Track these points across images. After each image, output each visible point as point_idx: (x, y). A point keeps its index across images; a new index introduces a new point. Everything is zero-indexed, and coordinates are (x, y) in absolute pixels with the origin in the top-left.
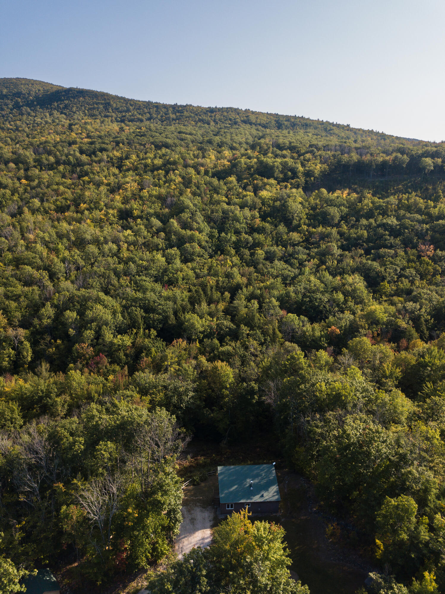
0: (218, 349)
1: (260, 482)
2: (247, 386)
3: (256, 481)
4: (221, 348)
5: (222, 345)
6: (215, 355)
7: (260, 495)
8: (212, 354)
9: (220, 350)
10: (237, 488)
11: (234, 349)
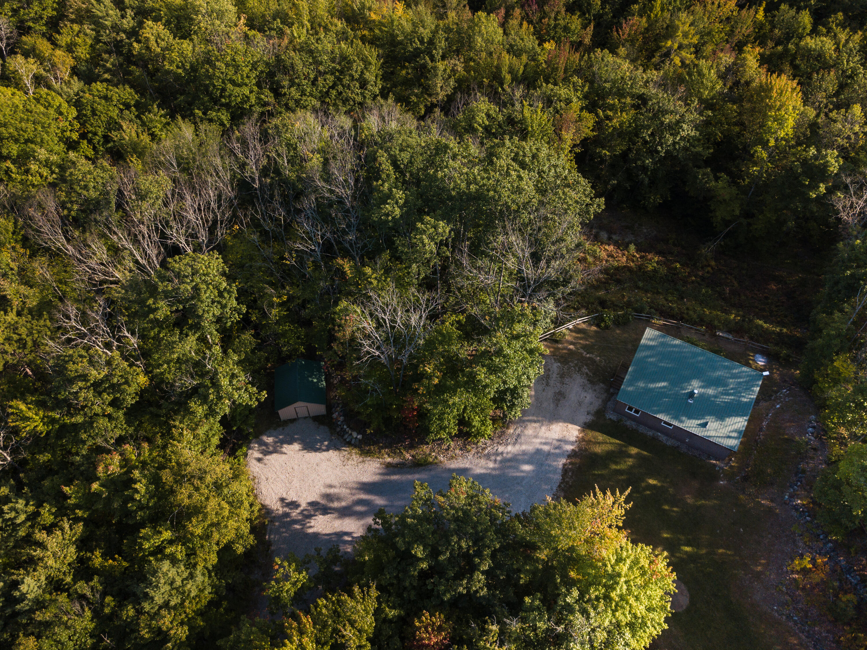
0: (801, 37)
1: (715, 397)
2: (816, 157)
3: (710, 391)
4: (808, 39)
5: (814, 32)
6: (786, 50)
7: (699, 422)
8: (780, 48)
9: (802, 43)
10: (664, 387)
11: (837, 50)
